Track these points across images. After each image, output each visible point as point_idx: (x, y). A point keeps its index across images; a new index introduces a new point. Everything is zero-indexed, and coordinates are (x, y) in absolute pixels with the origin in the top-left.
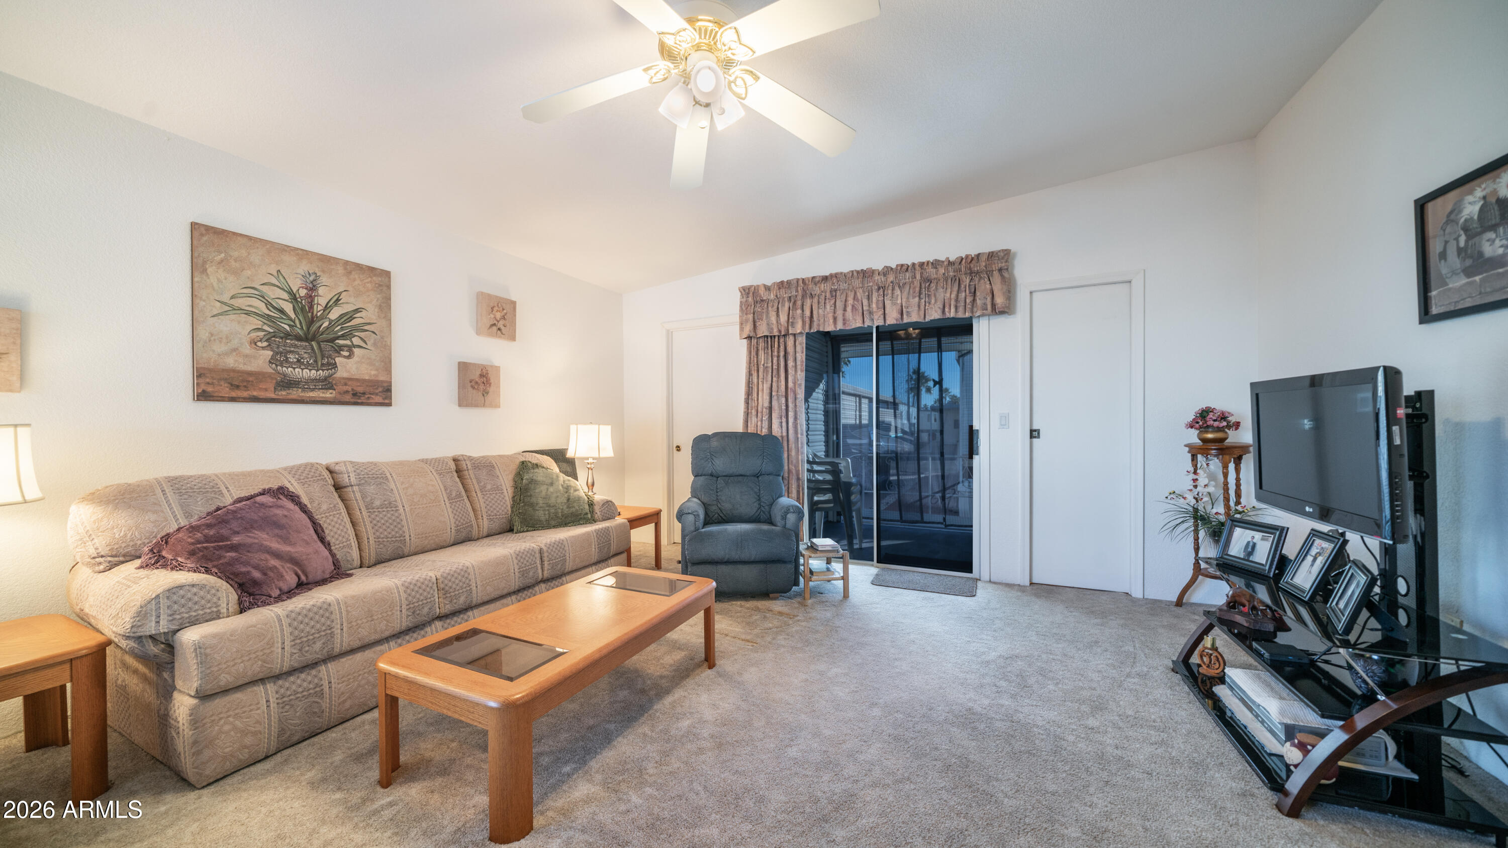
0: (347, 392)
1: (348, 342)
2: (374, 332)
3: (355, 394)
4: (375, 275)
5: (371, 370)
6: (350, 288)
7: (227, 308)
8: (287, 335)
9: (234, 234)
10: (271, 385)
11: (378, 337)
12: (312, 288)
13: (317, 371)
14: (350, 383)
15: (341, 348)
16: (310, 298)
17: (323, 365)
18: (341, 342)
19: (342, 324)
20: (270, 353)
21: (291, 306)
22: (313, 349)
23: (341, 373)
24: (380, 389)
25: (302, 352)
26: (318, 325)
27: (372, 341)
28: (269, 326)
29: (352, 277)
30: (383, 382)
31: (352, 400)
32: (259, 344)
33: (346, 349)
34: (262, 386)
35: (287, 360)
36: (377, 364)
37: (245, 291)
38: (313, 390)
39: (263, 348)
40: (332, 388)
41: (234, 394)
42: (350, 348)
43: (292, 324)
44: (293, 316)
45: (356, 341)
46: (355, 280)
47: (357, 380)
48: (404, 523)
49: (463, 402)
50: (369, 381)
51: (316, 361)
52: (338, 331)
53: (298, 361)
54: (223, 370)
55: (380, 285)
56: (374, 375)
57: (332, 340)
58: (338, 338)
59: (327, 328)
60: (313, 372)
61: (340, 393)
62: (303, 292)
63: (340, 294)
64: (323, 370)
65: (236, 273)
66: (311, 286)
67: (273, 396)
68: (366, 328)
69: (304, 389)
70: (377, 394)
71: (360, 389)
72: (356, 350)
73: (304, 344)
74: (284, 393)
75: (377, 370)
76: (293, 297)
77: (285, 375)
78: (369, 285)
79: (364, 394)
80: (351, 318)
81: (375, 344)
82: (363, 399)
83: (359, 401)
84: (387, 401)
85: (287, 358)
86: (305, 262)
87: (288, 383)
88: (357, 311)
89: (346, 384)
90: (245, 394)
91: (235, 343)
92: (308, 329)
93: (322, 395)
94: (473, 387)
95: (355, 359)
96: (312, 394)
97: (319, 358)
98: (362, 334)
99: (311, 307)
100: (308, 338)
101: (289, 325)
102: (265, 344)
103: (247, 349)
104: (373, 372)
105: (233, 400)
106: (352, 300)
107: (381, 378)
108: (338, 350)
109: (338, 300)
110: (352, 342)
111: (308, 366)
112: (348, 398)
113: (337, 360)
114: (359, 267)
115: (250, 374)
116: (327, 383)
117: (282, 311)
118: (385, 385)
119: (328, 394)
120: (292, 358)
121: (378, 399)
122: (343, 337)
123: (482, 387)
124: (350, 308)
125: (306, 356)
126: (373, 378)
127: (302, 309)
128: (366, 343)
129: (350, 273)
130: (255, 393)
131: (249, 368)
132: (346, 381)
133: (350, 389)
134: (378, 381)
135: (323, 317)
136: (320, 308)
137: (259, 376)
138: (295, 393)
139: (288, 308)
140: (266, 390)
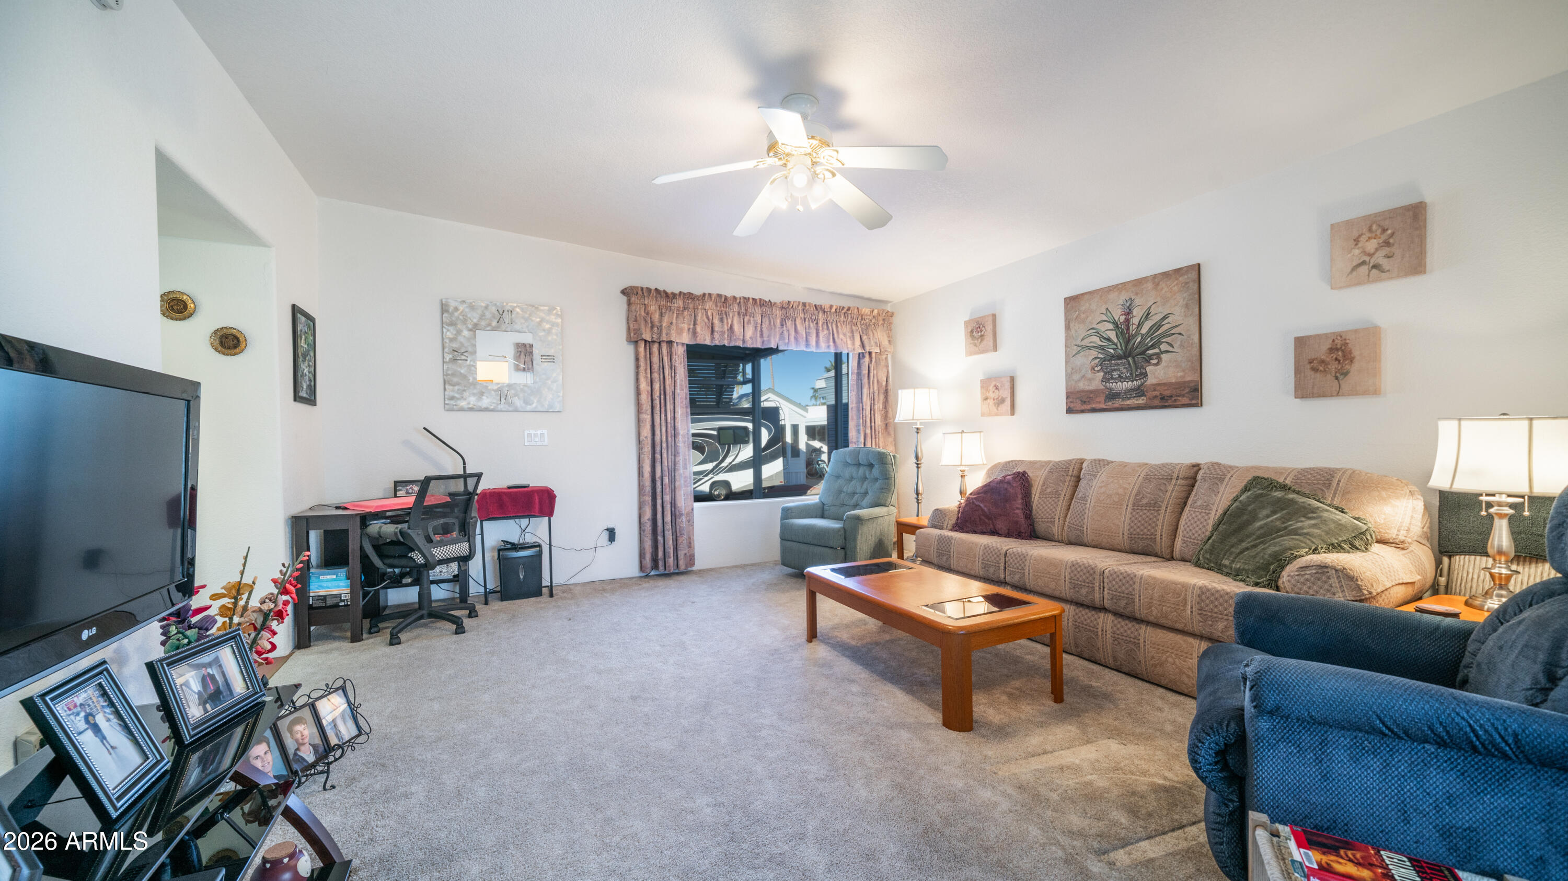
0: (1156, 397)
1: (1157, 350)
2: (1180, 334)
3: (1163, 398)
4: (1182, 275)
5: (1178, 372)
6: (1159, 299)
7: (1080, 348)
8: (1113, 357)
9: (1083, 294)
10: (1102, 399)
11: (1185, 337)
12: (1128, 313)
13: (1132, 381)
14: (1158, 388)
15: (1151, 357)
16: (1127, 321)
17: (1137, 376)
18: (1150, 352)
19: (1152, 335)
20: (1102, 374)
21: (1114, 332)
22: (1129, 364)
23: (1151, 380)
24: (1187, 390)
25: (1122, 368)
26: (1133, 342)
27: (1179, 343)
28: (1101, 353)
29: (1160, 287)
30: (1189, 382)
31: (1160, 404)
32: (1096, 369)
33: (1154, 357)
34: (1098, 400)
35: (1112, 378)
36: (1183, 365)
37: (1089, 332)
38: (1129, 399)
39: (1098, 371)
40: (1143, 395)
41: (1083, 408)
42: (1158, 356)
43: (1115, 347)
44: (1115, 340)
45: (1164, 347)
46: (1162, 289)
47: (1165, 384)
48: (1086, 516)
49: (1303, 391)
50: (1176, 383)
51: (1131, 374)
52: (1148, 343)
53: (1120, 376)
54: (1078, 392)
55: (1187, 283)
56: (1181, 377)
57: (1143, 353)
58: (1148, 349)
59: (1140, 342)
60: (1130, 383)
61: (1150, 399)
62: (1122, 318)
63: (1150, 308)
64: (1137, 380)
65: (1083, 322)
66: (1128, 311)
67: (1104, 406)
68: (1172, 332)
69: (1123, 399)
70: (1183, 396)
71: (1167, 393)
72: (1164, 356)
73: (1123, 361)
74: (1110, 403)
75: (1183, 371)
76: (1116, 324)
77: (1111, 389)
78: (1176, 288)
79: (1171, 396)
80: (1160, 326)
81: (1181, 346)
82: (1170, 402)
83: (1167, 404)
84: (1194, 402)
85: (1112, 375)
86: (1123, 292)
87: (1113, 396)
88: (1165, 318)
89: (1155, 390)
90: (1088, 407)
91: (1083, 372)
92: (1126, 347)
93: (1136, 402)
94: (1315, 370)
95: (1163, 364)
96: (1129, 402)
97: (1134, 370)
98: (1168, 339)
99: (1128, 329)
100: (1125, 356)
101: (1113, 349)
102: (1099, 368)
103: (1090, 375)
104: (1180, 374)
105: (1083, 411)
106: (1160, 309)
107: (1188, 379)
108: (1148, 360)
109: (1148, 314)
110: (1160, 349)
111: (1126, 379)
112: (1156, 402)
113: (1148, 369)
114: (1166, 275)
115: (1091, 392)
116: (1139, 391)
117: (1109, 340)
118: (1192, 385)
119: (1141, 401)
120: (1115, 374)
121: (1185, 400)
122: (1153, 347)
123: (1333, 366)
124: (1157, 318)
125: (1124, 371)
126: (1180, 380)
127: (1122, 333)
128: (1173, 347)
129: (1158, 284)
130: (1094, 406)
131: (1091, 388)
132: (1155, 387)
133: (1158, 394)
134: (1185, 382)
135: (1136, 335)
136: (1134, 327)
137: (1095, 392)
138: (1118, 403)
139: (1112, 335)
140: (1100, 402)
